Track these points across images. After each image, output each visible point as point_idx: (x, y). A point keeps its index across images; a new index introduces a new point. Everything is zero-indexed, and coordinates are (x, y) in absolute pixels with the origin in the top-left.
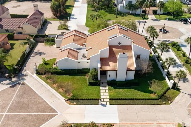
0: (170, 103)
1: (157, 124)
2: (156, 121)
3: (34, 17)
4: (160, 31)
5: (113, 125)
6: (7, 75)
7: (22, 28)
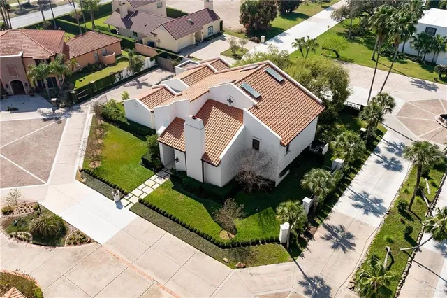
0: (238, 268)
1: (159, 284)
2: (164, 279)
3: (189, 20)
4: (441, 120)
5: (89, 243)
6: (55, 99)
7: (156, 35)
